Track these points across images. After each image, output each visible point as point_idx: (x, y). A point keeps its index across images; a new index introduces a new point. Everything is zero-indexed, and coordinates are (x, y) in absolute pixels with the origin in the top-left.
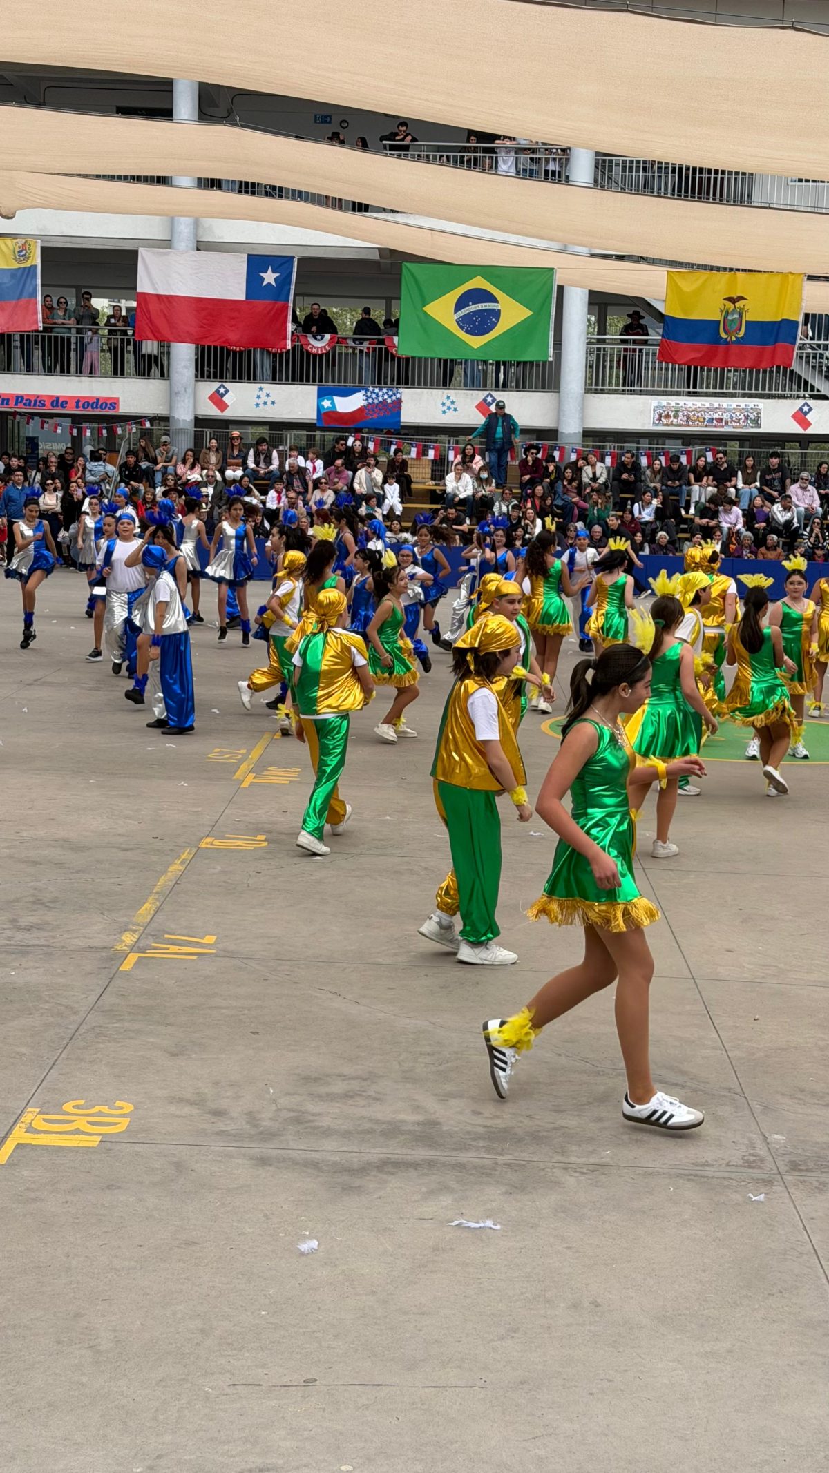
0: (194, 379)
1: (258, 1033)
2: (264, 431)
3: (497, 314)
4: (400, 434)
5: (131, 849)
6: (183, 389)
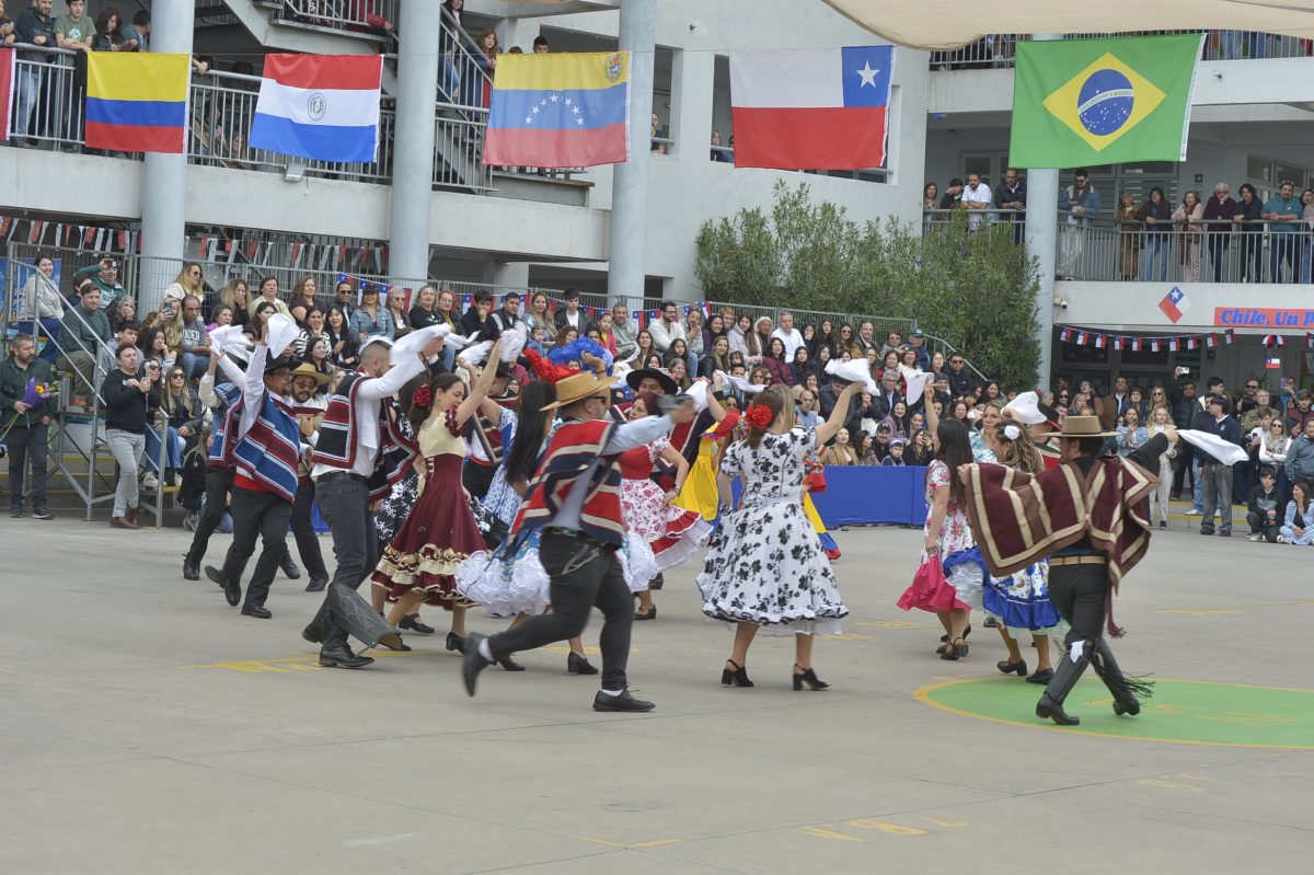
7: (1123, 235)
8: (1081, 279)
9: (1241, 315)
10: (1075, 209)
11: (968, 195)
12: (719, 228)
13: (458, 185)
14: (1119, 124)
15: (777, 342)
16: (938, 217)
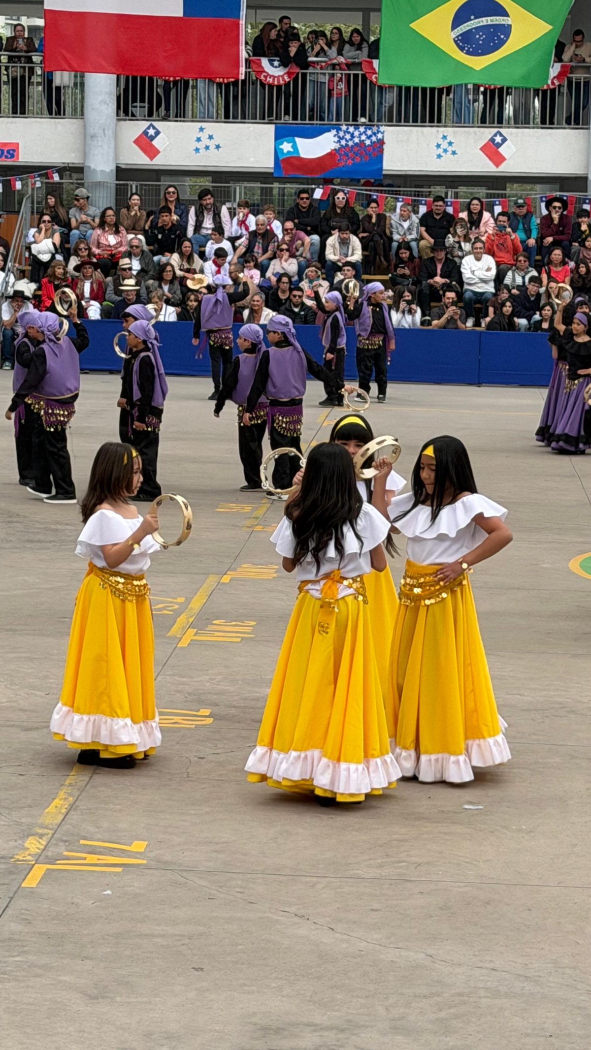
0: (116, 118)
1: (202, 969)
2: (207, 183)
3: (506, 30)
4: (382, 186)
5: (37, 728)
6: (101, 131)
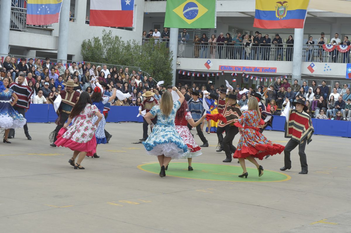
0: (301, 61)
7: (195, 46)
8: (184, 57)
9: (226, 68)
10: (183, 39)
11: (154, 34)
12: (87, 42)
13: (17, 29)
14: (195, 17)
15: (103, 73)
16: (146, 40)
